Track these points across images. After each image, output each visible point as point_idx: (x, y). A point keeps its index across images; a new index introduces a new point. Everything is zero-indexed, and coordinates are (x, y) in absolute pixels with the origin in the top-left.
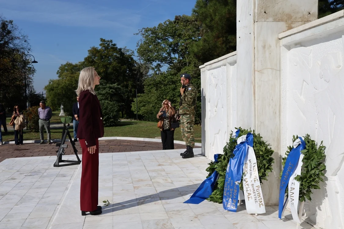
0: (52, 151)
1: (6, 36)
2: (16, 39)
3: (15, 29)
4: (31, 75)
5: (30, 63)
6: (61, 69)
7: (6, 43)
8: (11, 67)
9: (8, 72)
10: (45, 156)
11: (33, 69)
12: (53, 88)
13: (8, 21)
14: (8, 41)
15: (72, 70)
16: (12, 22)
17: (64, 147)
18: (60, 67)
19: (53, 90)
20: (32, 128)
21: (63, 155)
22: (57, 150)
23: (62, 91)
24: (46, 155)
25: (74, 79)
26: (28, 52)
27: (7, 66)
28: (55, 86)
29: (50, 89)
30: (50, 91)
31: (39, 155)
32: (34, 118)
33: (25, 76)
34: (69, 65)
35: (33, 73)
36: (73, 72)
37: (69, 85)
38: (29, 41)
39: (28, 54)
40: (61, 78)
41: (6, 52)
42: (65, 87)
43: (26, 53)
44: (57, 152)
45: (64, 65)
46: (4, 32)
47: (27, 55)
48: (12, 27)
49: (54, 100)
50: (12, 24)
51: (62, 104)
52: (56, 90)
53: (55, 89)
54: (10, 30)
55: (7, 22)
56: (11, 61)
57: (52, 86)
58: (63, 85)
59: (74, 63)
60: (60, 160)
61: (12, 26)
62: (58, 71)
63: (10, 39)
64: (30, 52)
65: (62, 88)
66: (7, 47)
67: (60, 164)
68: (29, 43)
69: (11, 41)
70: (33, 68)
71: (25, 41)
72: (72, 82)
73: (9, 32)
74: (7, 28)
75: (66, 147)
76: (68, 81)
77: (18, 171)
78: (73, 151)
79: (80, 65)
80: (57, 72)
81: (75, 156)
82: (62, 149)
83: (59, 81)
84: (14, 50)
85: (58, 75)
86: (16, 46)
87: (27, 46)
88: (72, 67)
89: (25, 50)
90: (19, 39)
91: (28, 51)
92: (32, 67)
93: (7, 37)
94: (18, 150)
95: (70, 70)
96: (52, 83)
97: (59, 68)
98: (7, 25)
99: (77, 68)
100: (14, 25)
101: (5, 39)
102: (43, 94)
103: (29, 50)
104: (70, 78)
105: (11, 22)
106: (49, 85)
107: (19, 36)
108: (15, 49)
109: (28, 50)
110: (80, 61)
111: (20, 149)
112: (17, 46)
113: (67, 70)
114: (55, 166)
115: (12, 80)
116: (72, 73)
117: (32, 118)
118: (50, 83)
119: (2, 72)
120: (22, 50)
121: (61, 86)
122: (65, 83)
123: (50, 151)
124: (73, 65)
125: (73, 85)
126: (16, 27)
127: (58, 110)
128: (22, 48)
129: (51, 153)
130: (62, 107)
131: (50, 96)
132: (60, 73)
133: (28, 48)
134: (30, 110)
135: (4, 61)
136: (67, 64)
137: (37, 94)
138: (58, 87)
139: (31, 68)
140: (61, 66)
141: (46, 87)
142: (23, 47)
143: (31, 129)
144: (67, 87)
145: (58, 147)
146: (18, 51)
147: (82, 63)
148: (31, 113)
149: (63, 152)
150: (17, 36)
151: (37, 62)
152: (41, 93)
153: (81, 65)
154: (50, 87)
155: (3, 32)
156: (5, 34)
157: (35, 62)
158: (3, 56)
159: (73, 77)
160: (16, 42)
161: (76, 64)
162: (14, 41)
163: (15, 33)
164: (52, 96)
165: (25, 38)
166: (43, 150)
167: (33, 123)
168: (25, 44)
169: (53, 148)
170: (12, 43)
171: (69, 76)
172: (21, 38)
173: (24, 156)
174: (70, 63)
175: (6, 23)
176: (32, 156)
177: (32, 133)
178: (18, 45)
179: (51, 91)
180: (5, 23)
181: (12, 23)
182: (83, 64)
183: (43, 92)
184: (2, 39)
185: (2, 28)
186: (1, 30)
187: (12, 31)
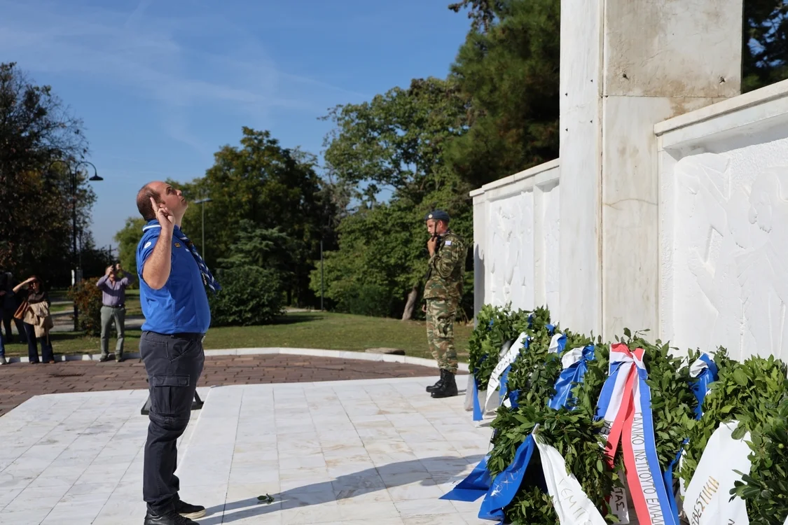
0: (135, 380)
1: (34, 120)
2: (57, 126)
3: (56, 105)
4: (86, 207)
5: (85, 182)
7: (36, 136)
8: (43, 190)
9: (36, 201)
10: (119, 389)
11: (91, 195)
12: (134, 237)
13: (40, 87)
14: (39, 132)
16: (49, 89)
19: (134, 241)
20: (88, 328)
24: (121, 388)
26: (83, 157)
27: (35, 187)
29: (129, 239)
30: (128, 244)
31: (105, 388)
32: (92, 305)
33: (74, 208)
35: (89, 203)
38: (85, 133)
39: (83, 160)
41: (34, 156)
43: (78, 158)
46: (32, 112)
47: (79, 164)
48: (49, 101)
50: (49, 95)
54: (44, 107)
55: (38, 89)
56: (44, 176)
57: (132, 232)
61: (47, 98)
63: (43, 128)
64: (86, 155)
66: (36, 145)
68: (84, 137)
69: (44, 132)
70: (91, 192)
71: (77, 132)
73: (42, 112)
74: (36, 103)
77: (61, 424)
79: (195, 186)
84: (51, 151)
86: (56, 144)
87: (80, 144)
89: (76, 152)
90: (63, 127)
91: (83, 154)
92: (88, 189)
93: (38, 124)
94: (57, 376)
96: (132, 225)
98: (37, 97)
99: (189, 192)
100: (52, 96)
101: (32, 127)
102: (110, 251)
103: (85, 151)
105: (47, 90)
106: (126, 231)
107: (63, 122)
108: (52, 149)
109: (82, 151)
110: (196, 178)
111: (63, 373)
112: (58, 142)
114: (144, 412)
115: (46, 218)
117: (89, 303)
118: (128, 225)
119: (24, 201)
120: (68, 151)
123: (130, 380)
126: (58, 102)
128: (71, 148)
129: (133, 384)
131: (129, 254)
133: (83, 147)
134: (84, 286)
135: (28, 176)
137: (98, 251)
139: (85, 191)
141: (119, 236)
142: (71, 145)
143: (85, 329)
146: (60, 153)
147: (200, 181)
148: (86, 293)
150: (59, 121)
151: (100, 179)
152: (107, 248)
153: (199, 185)
154: (128, 236)
155: (28, 112)
156: (32, 115)
157: (96, 178)
158: (26, 166)
160: (57, 133)
161: (187, 185)
162: (52, 131)
163: (56, 115)
164: (132, 254)
165: (77, 125)
166: (113, 376)
167: (91, 315)
168: (77, 140)
169: (137, 372)
170: (47, 136)
172: (68, 124)
173: (72, 389)
175: (36, 92)
176: (90, 390)
177: (88, 338)
178: (60, 140)
179: (131, 244)
180: (34, 93)
181: (50, 92)
182: (203, 184)
183: (110, 246)
184: (26, 127)
185: (26, 103)
186: (24, 107)
187: (47, 111)
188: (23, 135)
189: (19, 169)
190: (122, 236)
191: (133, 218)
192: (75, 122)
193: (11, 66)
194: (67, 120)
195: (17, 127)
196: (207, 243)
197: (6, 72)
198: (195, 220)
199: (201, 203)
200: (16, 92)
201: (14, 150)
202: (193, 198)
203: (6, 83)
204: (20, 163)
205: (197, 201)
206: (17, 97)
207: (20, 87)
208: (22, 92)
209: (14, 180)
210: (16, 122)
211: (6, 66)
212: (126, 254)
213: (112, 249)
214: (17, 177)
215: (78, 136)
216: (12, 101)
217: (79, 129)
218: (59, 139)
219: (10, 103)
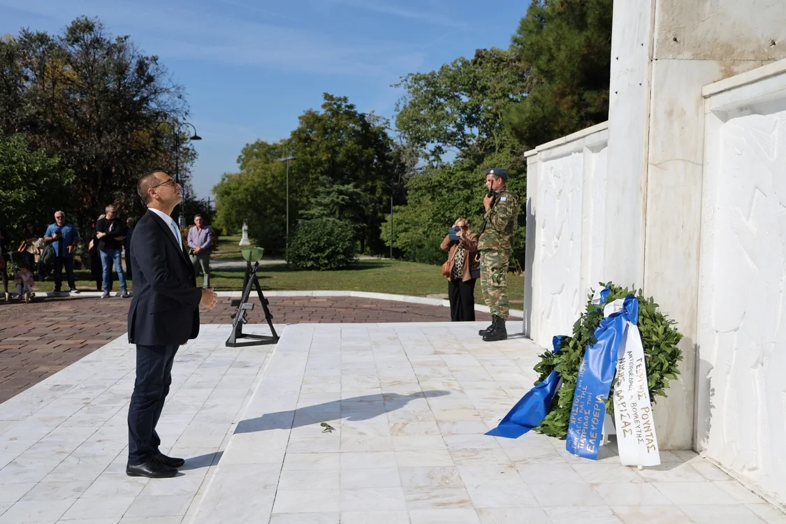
1: (144, 86)
2: (163, 92)
3: (162, 73)
4: (188, 164)
5: (187, 141)
6: (245, 154)
7: (145, 100)
8: (151, 147)
9: (145, 157)
11: (193, 152)
12: (228, 190)
13: (150, 57)
14: (148, 97)
15: (265, 155)
16: (157, 59)
17: (247, 308)
18: (245, 149)
19: (228, 193)
21: (245, 324)
22: (233, 313)
23: (246, 196)
25: (269, 173)
26: (184, 119)
27: (144, 145)
28: (233, 185)
29: (224, 191)
30: (223, 196)
33: (177, 165)
34: (261, 145)
35: (192, 159)
36: (268, 160)
37: (259, 185)
38: (187, 98)
39: (185, 122)
40: (244, 171)
41: (144, 117)
42: (251, 189)
43: (180, 120)
44: (233, 317)
45: (252, 145)
46: (142, 79)
47: (181, 125)
48: (157, 69)
49: (230, 214)
50: (156, 64)
51: (246, 221)
52: (235, 194)
53: (232, 192)
54: (152, 74)
55: (147, 59)
56: (152, 136)
57: (226, 186)
58: (249, 183)
59: (271, 142)
60: (239, 333)
61: (155, 67)
62: (240, 157)
63: (151, 93)
64: (187, 117)
65: (247, 190)
66: (145, 108)
67: (239, 341)
68: (186, 101)
69: (153, 96)
70: (193, 150)
71: (180, 97)
72: (266, 178)
73: (150, 79)
74: (146, 71)
75: (251, 307)
76: (258, 176)
78: (263, 316)
79: (282, 146)
80: (237, 158)
81: (267, 326)
82: (242, 313)
83: (240, 176)
84: (157, 114)
85: (239, 165)
86: (163, 107)
87: (182, 107)
88: (266, 149)
89: (180, 114)
91: (185, 117)
92: (191, 148)
93: (147, 89)
95: (263, 156)
96: (227, 179)
97: (242, 152)
98: (147, 65)
99: (276, 151)
100: (160, 65)
101: (142, 93)
102: (209, 202)
103: (186, 113)
104: (263, 171)
105: (155, 59)
106: (222, 185)
107: (168, 87)
108: (159, 112)
109: (184, 114)
110: (283, 138)
112: (164, 105)
113: (257, 155)
114: (228, 344)
116: (267, 162)
118: (224, 179)
119: (135, 157)
120: (172, 113)
121: (246, 186)
122: (253, 180)
123: (219, 315)
124: (268, 145)
125: (267, 185)
126: (164, 70)
127: (236, 233)
128: (174, 111)
129: (222, 319)
130: (245, 227)
131: (224, 205)
132: (243, 160)
133: (184, 110)
135: (138, 135)
136: (257, 143)
137: (199, 202)
138: (238, 189)
139: (188, 149)
140: (245, 147)
141: (215, 189)
142: (175, 108)
144: (256, 189)
145: (235, 307)
146: (166, 116)
147: (286, 141)
149: (243, 317)
150: (165, 87)
151: (200, 138)
152: (207, 200)
153: (285, 145)
154: (224, 188)
155: (139, 79)
156: (142, 82)
157: (196, 138)
158: (137, 126)
159: (267, 169)
160: (163, 97)
161: (275, 145)
162: (159, 96)
163: (162, 82)
164: (227, 205)
165: (180, 90)
168: (180, 103)
170: (154, 100)
171: (260, 167)
172: (173, 90)
174: (263, 143)
175: (146, 62)
179: (226, 196)
180: (144, 62)
181: (157, 62)
182: (289, 144)
183: (209, 198)
184: (137, 92)
185: (137, 71)
186: (136, 74)
187: (155, 78)
188: (135, 99)
189: (131, 129)
190: (218, 189)
191: (227, 173)
192: (178, 88)
193: (125, 39)
194: (171, 86)
195: (130, 92)
196: (291, 196)
197: (121, 44)
198: (281, 176)
199: (286, 161)
200: (129, 62)
201: (128, 113)
202: (280, 156)
203: (121, 54)
204: (132, 124)
205: (283, 159)
206: (130, 66)
207: (133, 57)
208: (134, 61)
209: (127, 139)
210: (129, 88)
211: (121, 39)
212: (221, 206)
213: (211, 200)
214: (129, 136)
215: (181, 100)
216: (126, 69)
217: (182, 94)
218: (165, 103)
219: (124, 72)
